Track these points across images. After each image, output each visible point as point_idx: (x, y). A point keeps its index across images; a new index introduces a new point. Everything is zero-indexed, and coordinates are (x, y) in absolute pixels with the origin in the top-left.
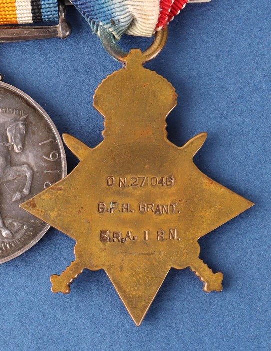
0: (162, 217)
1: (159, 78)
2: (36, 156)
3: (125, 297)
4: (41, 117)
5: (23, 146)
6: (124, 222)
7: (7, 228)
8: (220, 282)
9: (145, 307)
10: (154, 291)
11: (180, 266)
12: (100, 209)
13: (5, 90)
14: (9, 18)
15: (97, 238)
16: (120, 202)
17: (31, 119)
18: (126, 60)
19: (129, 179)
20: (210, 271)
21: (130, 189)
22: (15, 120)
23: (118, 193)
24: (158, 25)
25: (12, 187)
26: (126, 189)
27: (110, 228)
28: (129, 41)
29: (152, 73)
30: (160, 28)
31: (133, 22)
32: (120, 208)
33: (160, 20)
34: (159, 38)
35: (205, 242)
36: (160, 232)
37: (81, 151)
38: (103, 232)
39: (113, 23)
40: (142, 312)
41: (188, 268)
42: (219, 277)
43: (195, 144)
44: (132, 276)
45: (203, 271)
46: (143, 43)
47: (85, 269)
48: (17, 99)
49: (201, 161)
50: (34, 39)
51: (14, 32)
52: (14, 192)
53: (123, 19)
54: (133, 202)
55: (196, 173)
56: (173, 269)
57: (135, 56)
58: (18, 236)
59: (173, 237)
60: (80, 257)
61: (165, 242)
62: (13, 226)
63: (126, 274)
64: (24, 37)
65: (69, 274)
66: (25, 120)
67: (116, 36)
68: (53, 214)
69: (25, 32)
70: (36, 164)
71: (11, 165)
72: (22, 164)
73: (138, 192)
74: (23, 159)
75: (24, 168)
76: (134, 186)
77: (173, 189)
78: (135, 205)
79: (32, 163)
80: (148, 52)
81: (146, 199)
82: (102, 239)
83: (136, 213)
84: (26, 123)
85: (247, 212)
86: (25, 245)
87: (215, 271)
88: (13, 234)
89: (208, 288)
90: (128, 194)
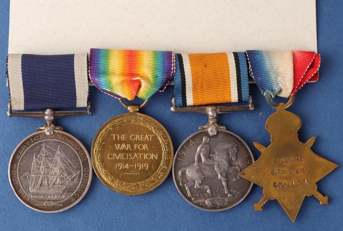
0: (300, 174)
1: (293, 114)
2: (242, 162)
3: (287, 210)
4: (244, 146)
5: (236, 158)
6: (283, 178)
7: (231, 194)
8: (327, 201)
9: (296, 214)
10: (299, 207)
11: (309, 195)
12: (273, 173)
13: (228, 134)
14: (228, 101)
15: (272, 186)
16: (281, 169)
17: (239, 146)
18: (278, 108)
19: (283, 159)
20: (322, 196)
21: (285, 164)
22: (233, 147)
23: (280, 166)
24: (291, 93)
25: (232, 176)
26: (283, 164)
27: (278, 181)
28: (279, 100)
29: (289, 113)
30: (292, 95)
31: (281, 91)
32: (281, 172)
33: (293, 91)
34: (291, 98)
35: (319, 184)
36: (299, 181)
37: (262, 149)
38: (275, 183)
39: (272, 91)
40: (295, 216)
41: (313, 196)
42: (326, 198)
43: (311, 142)
44: (289, 201)
45: (319, 196)
46: (285, 100)
47: (269, 200)
48: (233, 137)
49: (314, 149)
50: (239, 111)
51: (231, 108)
52: (233, 178)
53: (277, 89)
54: (286, 169)
55: (312, 154)
56: (306, 196)
57: (282, 107)
58: (236, 197)
59: (305, 182)
60: (266, 195)
61: (302, 185)
62: (233, 192)
63: (286, 200)
64: (235, 111)
65: (262, 202)
66: (237, 147)
67: (272, 95)
68: (253, 177)
69: (236, 108)
70: (242, 166)
71: (231, 166)
72: (236, 166)
73: (288, 164)
74: (236, 163)
75: (237, 167)
76: (286, 162)
77: (303, 162)
78: (287, 170)
79: (240, 165)
80: (287, 104)
81: (292, 167)
82: (275, 186)
83: (288, 174)
84: (237, 148)
85: (336, 169)
86: (238, 201)
87: (324, 196)
88: (233, 196)
89: (322, 203)
90: (284, 166)
